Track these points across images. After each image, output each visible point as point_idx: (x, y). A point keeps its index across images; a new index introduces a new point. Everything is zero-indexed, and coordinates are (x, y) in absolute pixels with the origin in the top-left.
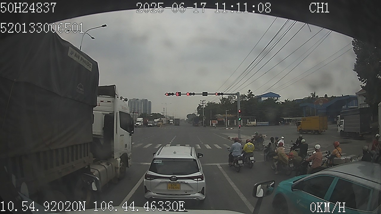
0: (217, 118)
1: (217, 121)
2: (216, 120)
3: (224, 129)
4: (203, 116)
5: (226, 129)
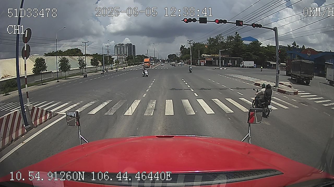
0: (205, 58)
1: (205, 61)
2: (204, 59)
3: (218, 69)
4: (191, 56)
5: (219, 69)
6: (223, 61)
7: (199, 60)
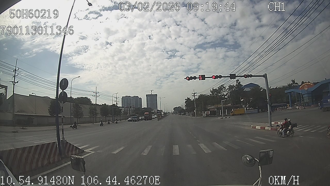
1: (209, 112)
2: (209, 110)
4: (195, 108)
5: (222, 118)
6: (226, 110)
7: (203, 112)
